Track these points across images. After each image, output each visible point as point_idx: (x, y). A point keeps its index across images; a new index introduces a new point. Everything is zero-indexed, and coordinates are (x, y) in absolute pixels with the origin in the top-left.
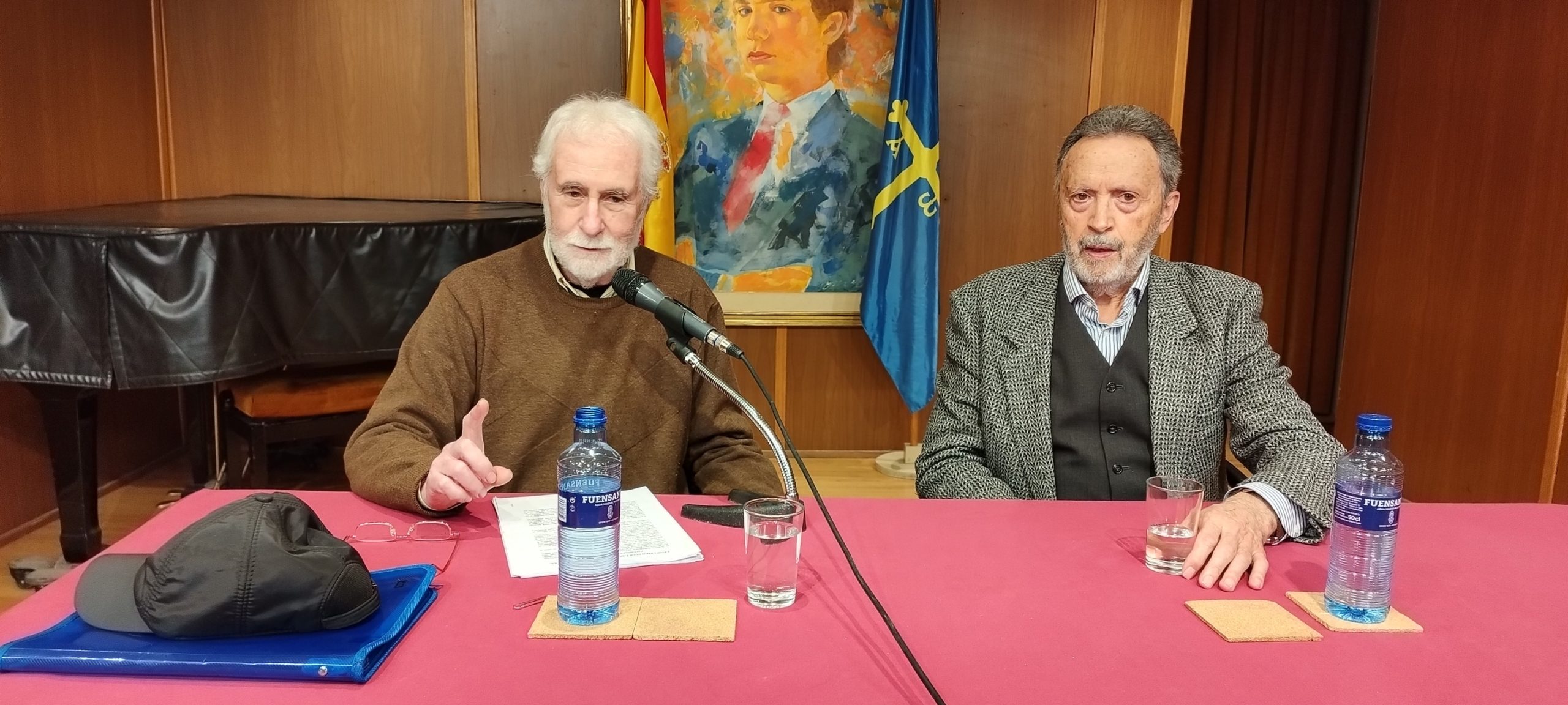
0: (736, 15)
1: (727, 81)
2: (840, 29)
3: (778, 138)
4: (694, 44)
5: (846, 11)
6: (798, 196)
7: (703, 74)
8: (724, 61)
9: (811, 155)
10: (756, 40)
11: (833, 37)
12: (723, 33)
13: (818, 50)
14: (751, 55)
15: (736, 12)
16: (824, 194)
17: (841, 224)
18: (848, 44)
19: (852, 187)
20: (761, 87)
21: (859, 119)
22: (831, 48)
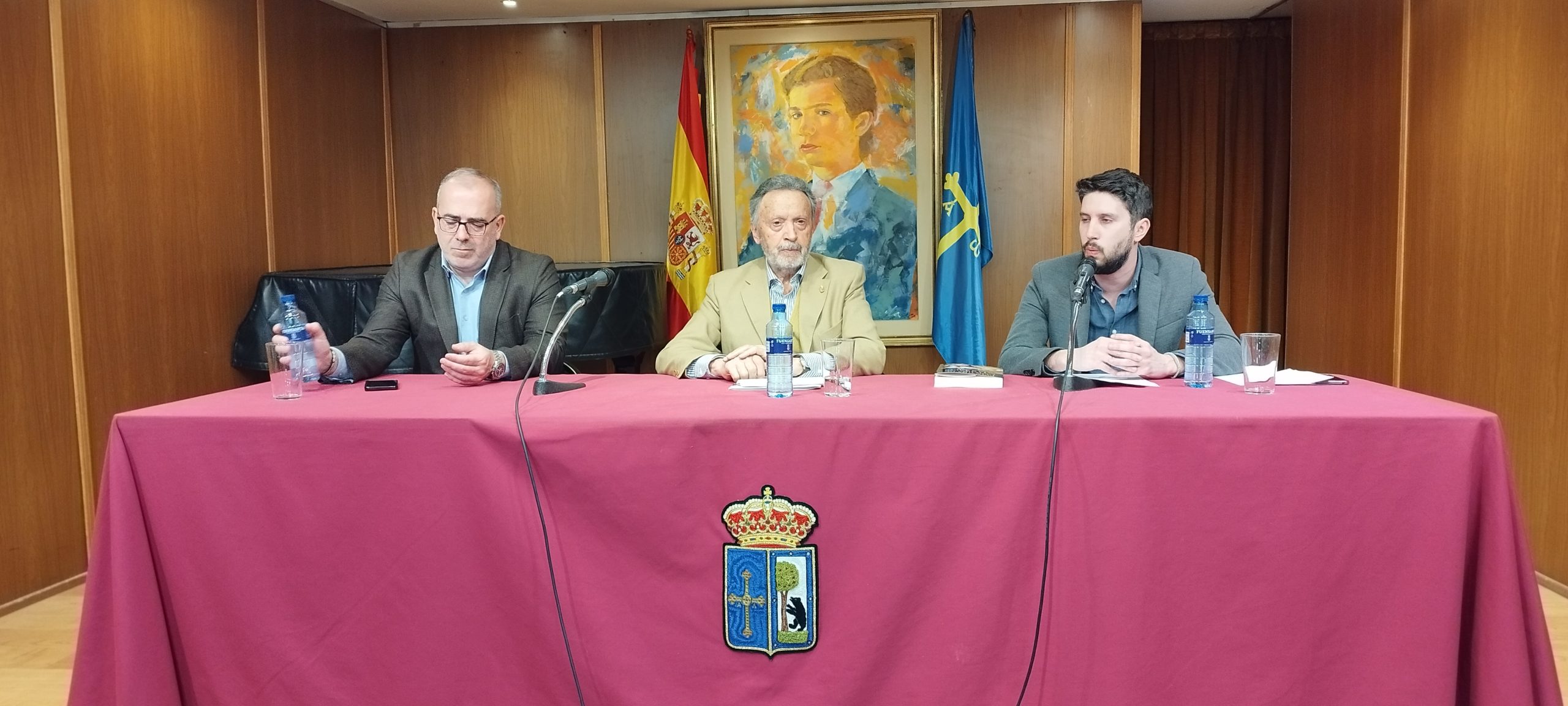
0: (790, 118)
1: (786, 166)
2: (868, 125)
3: (825, 206)
4: (760, 140)
5: (872, 111)
6: (842, 249)
7: (767, 162)
8: (782, 152)
9: (849, 218)
10: (806, 136)
11: (863, 131)
12: (781, 132)
13: (852, 141)
14: (803, 146)
15: (790, 117)
16: (861, 247)
17: (874, 269)
18: (874, 135)
19: (884, 240)
20: (810, 170)
21: (885, 190)
22: (861, 138)
